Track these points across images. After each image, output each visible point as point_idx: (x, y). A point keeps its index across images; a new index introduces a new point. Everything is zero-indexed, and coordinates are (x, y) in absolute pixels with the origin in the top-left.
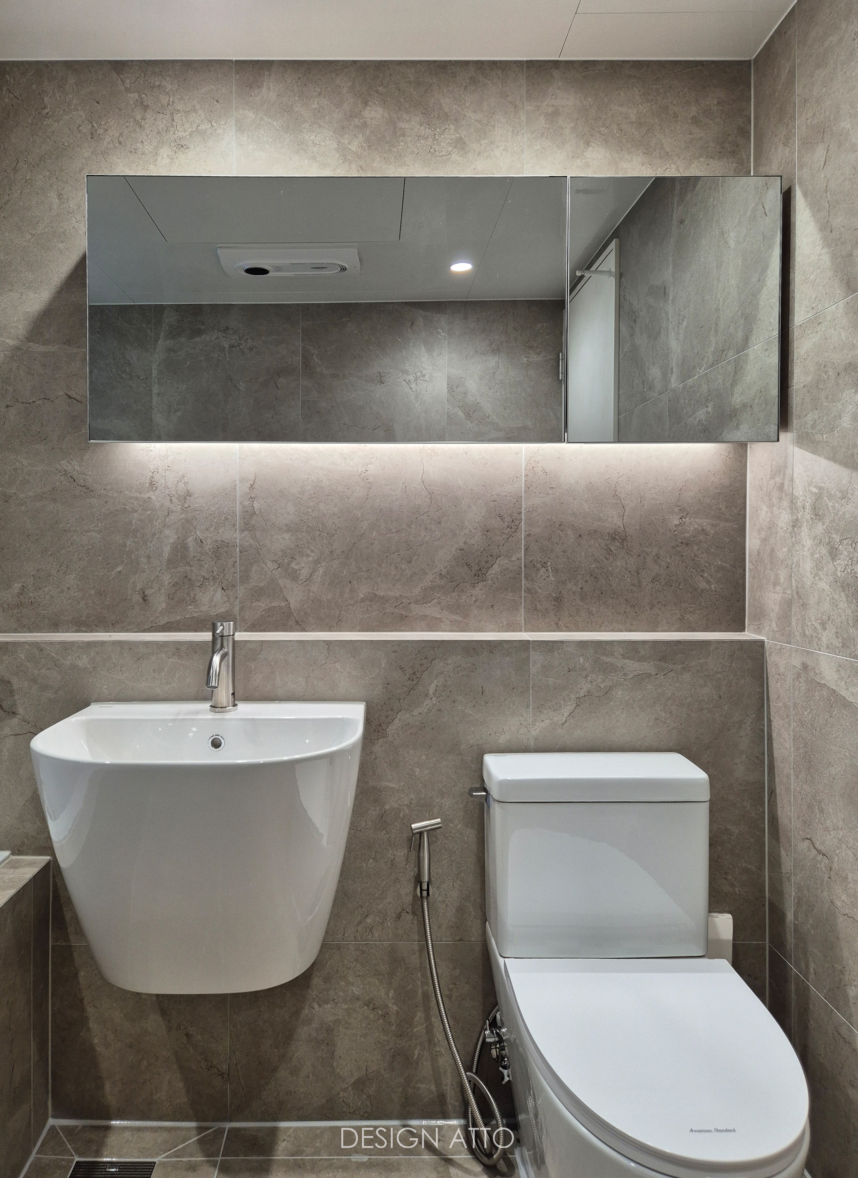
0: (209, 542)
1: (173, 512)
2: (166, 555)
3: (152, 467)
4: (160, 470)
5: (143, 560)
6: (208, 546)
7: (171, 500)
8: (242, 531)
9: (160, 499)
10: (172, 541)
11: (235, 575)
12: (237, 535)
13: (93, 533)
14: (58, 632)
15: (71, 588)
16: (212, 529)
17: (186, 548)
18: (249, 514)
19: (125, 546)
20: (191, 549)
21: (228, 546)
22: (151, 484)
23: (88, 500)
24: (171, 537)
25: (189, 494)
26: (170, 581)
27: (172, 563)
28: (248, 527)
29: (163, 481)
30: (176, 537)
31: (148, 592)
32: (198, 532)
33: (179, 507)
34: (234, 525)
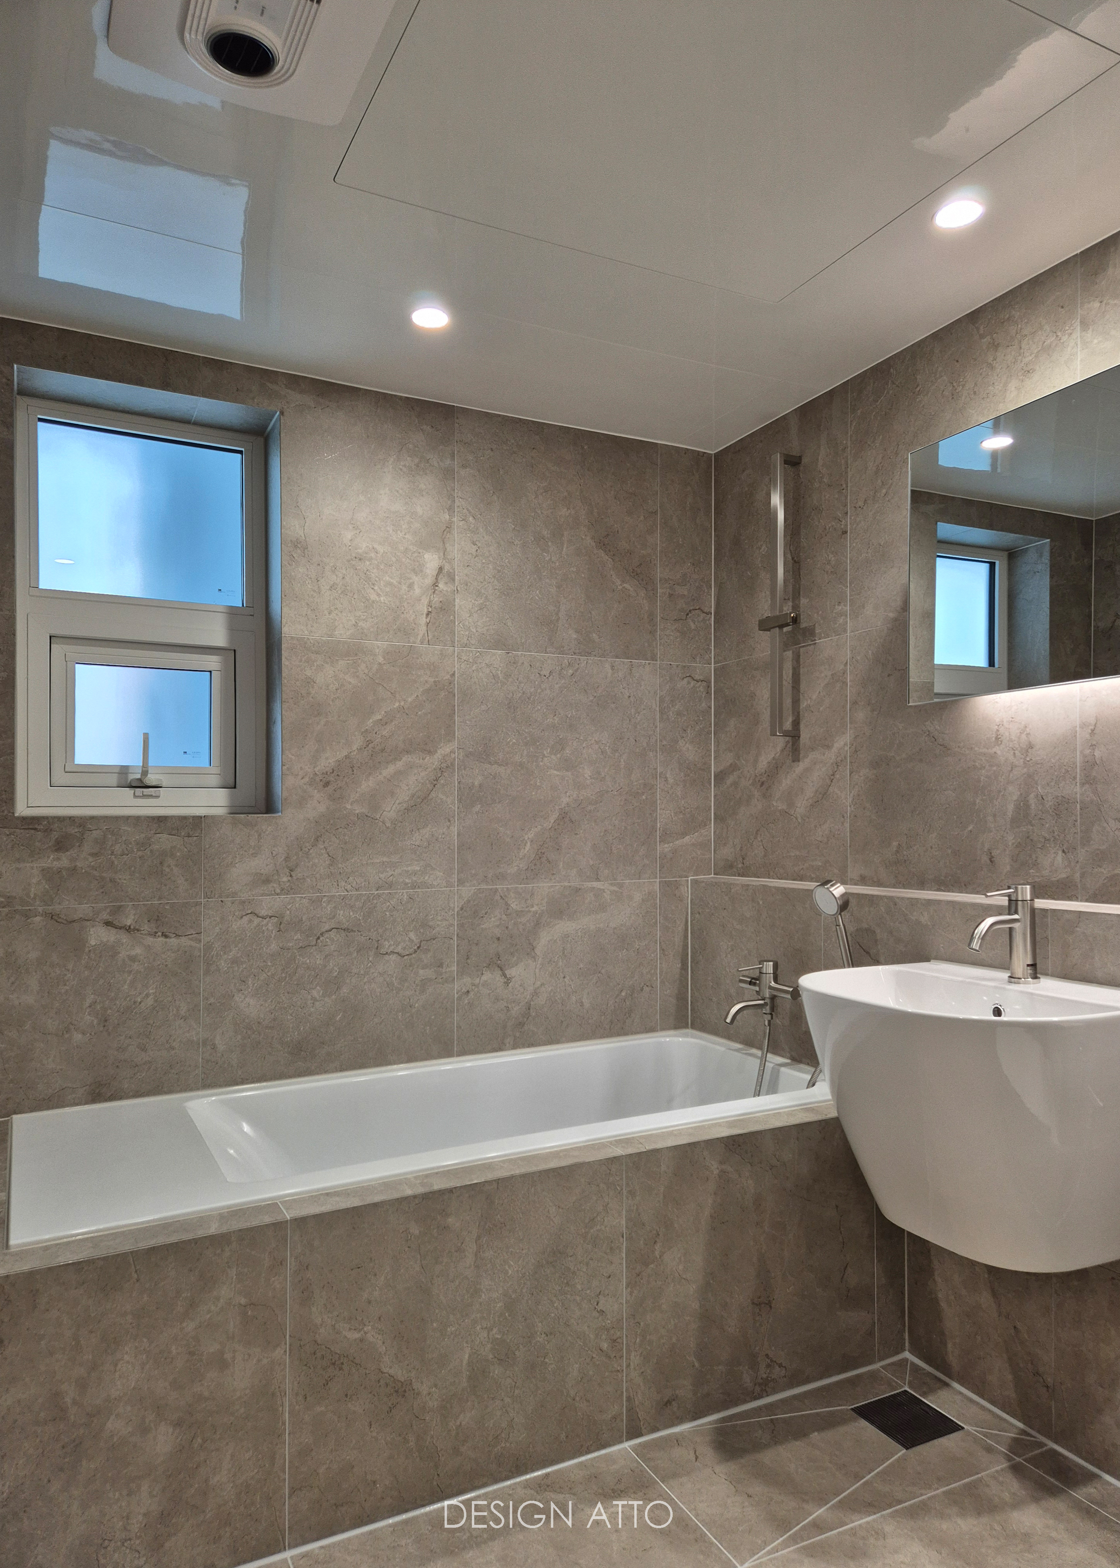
0: (1050, 798)
1: (1016, 766)
2: (1010, 814)
3: (997, 720)
4: (1005, 723)
5: (990, 818)
6: (1049, 803)
7: (1014, 753)
8: (1083, 784)
9: (1004, 753)
10: (1015, 798)
11: (1076, 836)
12: (1078, 789)
13: (950, 792)
14: (924, 890)
15: (933, 846)
16: (1053, 784)
17: (1027, 806)
18: (1090, 764)
19: (974, 804)
20: (1033, 806)
21: (1068, 803)
22: (997, 738)
23: (946, 758)
24: (1014, 793)
25: (1031, 746)
26: (1014, 841)
27: (1015, 821)
28: (1089, 780)
29: (1007, 734)
30: (1019, 793)
31: (995, 853)
32: (1039, 788)
33: (1022, 760)
34: (1075, 778)
